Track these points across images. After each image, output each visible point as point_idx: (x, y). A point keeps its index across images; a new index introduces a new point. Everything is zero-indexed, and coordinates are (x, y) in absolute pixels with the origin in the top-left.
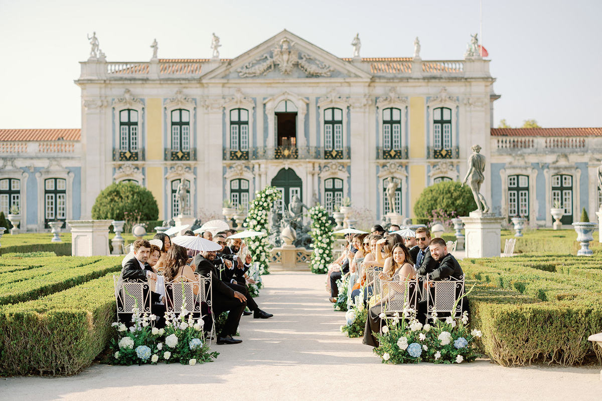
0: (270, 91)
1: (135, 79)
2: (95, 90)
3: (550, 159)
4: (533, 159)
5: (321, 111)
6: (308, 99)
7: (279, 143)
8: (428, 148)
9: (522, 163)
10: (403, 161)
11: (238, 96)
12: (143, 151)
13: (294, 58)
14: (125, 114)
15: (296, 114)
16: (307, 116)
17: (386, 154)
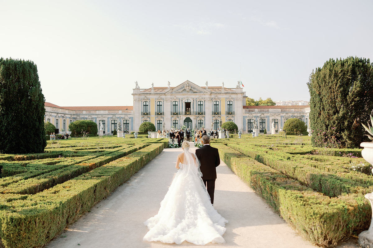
0: (183, 97)
1: (147, 94)
2: (137, 96)
3: (259, 115)
4: (254, 115)
5: (197, 102)
6: (194, 99)
7: (186, 110)
8: (226, 112)
9: (251, 116)
10: (219, 115)
11: (175, 98)
12: (150, 112)
13: (190, 88)
14: (145, 103)
15: (191, 103)
16: (193, 103)
17: (215, 114)
